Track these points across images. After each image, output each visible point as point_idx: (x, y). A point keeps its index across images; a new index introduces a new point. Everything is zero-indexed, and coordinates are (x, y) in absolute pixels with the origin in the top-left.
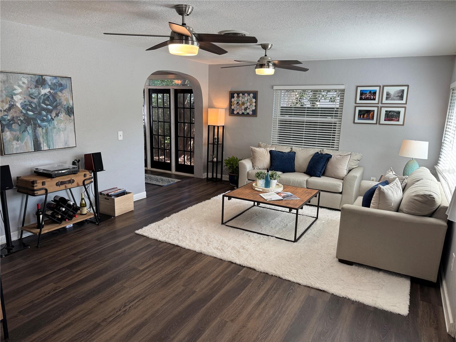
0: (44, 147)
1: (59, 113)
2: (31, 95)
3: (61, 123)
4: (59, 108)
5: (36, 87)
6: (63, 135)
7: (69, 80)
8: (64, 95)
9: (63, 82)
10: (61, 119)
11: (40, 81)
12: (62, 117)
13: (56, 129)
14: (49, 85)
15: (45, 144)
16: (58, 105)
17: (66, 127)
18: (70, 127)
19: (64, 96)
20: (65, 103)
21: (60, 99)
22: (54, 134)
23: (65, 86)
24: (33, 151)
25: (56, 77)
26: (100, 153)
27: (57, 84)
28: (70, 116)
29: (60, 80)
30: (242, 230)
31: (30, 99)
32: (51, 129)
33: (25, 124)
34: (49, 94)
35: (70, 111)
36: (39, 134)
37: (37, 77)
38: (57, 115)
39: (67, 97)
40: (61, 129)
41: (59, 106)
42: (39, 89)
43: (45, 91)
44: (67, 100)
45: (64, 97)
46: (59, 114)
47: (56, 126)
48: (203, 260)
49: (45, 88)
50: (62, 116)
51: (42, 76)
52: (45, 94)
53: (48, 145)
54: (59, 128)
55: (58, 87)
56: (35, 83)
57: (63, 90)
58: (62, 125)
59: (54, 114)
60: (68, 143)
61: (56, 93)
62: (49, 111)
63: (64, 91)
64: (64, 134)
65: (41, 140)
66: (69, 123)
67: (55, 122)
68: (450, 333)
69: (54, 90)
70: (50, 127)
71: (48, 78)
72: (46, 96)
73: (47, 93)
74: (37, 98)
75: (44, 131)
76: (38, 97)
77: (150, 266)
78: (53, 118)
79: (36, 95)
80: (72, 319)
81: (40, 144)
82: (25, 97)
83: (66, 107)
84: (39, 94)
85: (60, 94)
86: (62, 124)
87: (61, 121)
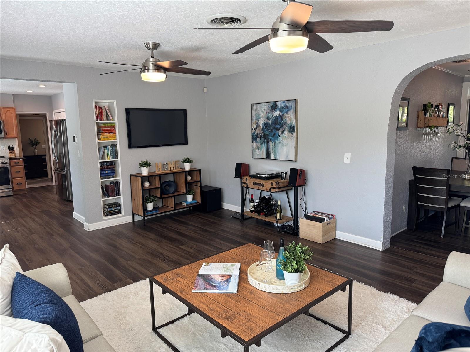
0: (273, 157)
1: (284, 131)
2: (268, 118)
3: (285, 139)
4: (284, 126)
5: (271, 111)
6: (285, 149)
7: (294, 102)
8: (289, 115)
9: (289, 104)
11: (274, 107)
12: (286, 134)
13: (280, 144)
14: (279, 109)
15: (273, 155)
16: (284, 124)
17: (288, 143)
18: (292, 143)
19: (289, 116)
20: (289, 123)
21: (285, 120)
22: (279, 148)
23: (290, 107)
24: (266, 158)
25: (284, 101)
27: (285, 107)
28: (292, 134)
29: (287, 103)
31: (267, 120)
32: (278, 144)
33: (263, 138)
35: (293, 129)
36: (270, 146)
37: (272, 103)
39: (291, 117)
40: (285, 144)
42: (273, 113)
43: (276, 113)
44: (291, 120)
47: (281, 141)
49: (276, 111)
50: (286, 133)
51: (275, 102)
53: (275, 157)
54: (283, 144)
55: (285, 109)
56: (270, 109)
57: (288, 111)
58: (285, 141)
59: (280, 132)
60: (288, 156)
61: (283, 115)
62: (278, 130)
63: (289, 113)
65: (271, 151)
66: (291, 139)
67: (281, 138)
69: (282, 112)
70: (277, 142)
71: (279, 104)
72: (277, 118)
73: (277, 115)
74: (271, 119)
75: (273, 144)
78: (280, 135)
79: (270, 117)
81: (270, 154)
82: (265, 119)
83: (290, 125)
84: (273, 116)
85: (286, 115)
87: (285, 137)
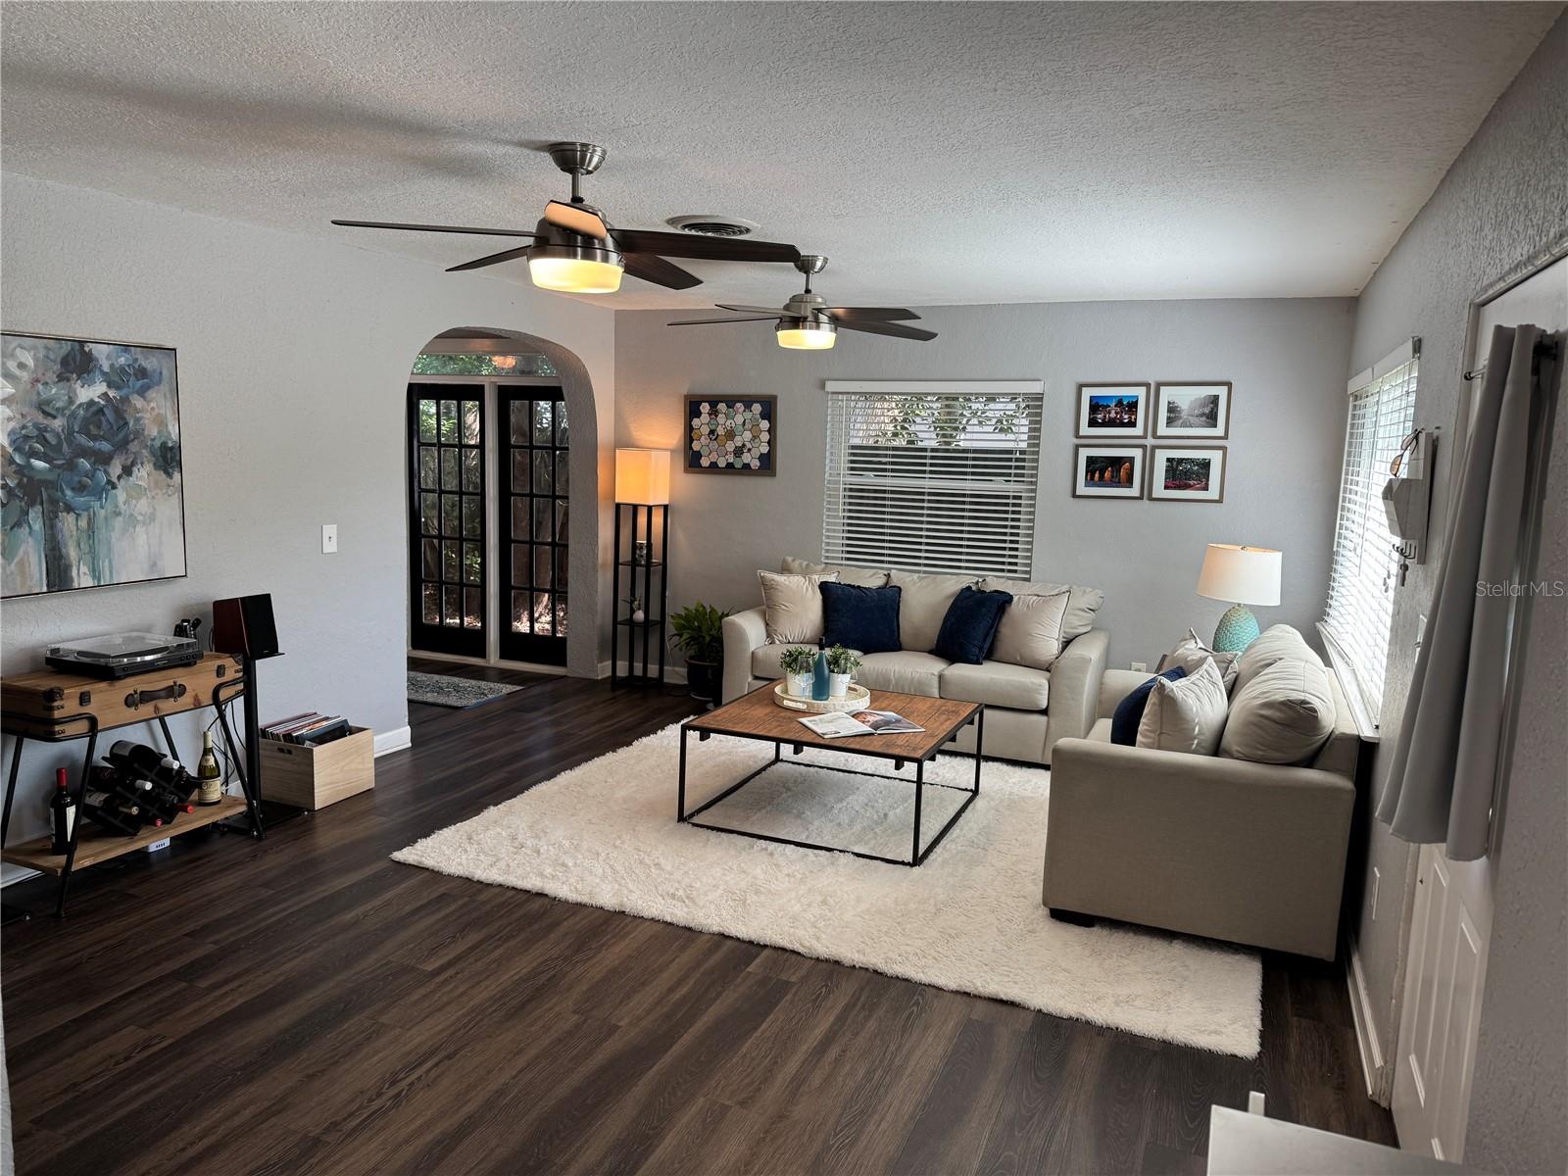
0: (82, 577)
1: (133, 464)
2: (44, 408)
3: (140, 498)
4: (134, 447)
5: (61, 378)
6: (145, 537)
7: (169, 356)
8: (152, 405)
9: (150, 363)
10: (140, 483)
11: (77, 360)
12: (141, 478)
13: (120, 519)
14: (104, 374)
15: (84, 569)
16: (132, 436)
17: (155, 509)
18: (169, 508)
19: (153, 409)
20: (154, 432)
21: (137, 420)
22: (115, 535)
23: (156, 375)
24: (45, 589)
25: (126, 347)
26: (268, 597)
27: (131, 371)
28: (169, 475)
29: (139, 356)
30: (747, 838)
31: (41, 419)
32: (106, 518)
33: (21, 499)
34: (102, 402)
35: (169, 458)
36: (67, 533)
37: (66, 347)
38: (127, 471)
39: (162, 411)
40: (140, 518)
41: (136, 442)
42: (70, 387)
43: (90, 392)
44: (161, 422)
45: (150, 412)
46: (135, 469)
47: (123, 507)
48: (629, 933)
49: (91, 383)
50: (144, 473)
51: (82, 343)
52: (91, 403)
53: (95, 572)
54: (131, 515)
55: (132, 378)
56: (57, 367)
57: (149, 388)
58: (142, 506)
59: (116, 469)
60: (159, 563)
61: (125, 400)
62: (104, 460)
63: (151, 394)
64: (147, 534)
65: (72, 553)
66: (166, 496)
67: (120, 495)
68: (1376, 1098)
69: (118, 388)
70: (103, 511)
71: (100, 352)
72: (94, 408)
73: (97, 400)
74: (63, 415)
75: (83, 523)
76: (67, 412)
77: (458, 959)
78: (114, 480)
79: (59, 404)
80: (221, 1130)
81: (68, 567)
82: (25, 410)
83: (158, 444)
84: (71, 401)
85: (138, 402)
86: (143, 501)
87: (141, 492)
